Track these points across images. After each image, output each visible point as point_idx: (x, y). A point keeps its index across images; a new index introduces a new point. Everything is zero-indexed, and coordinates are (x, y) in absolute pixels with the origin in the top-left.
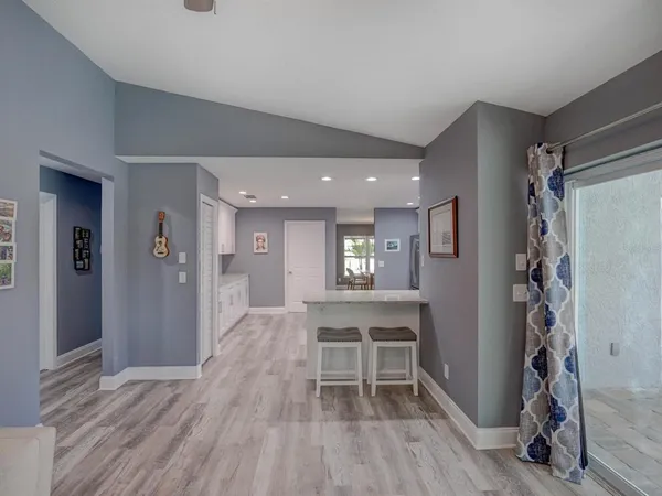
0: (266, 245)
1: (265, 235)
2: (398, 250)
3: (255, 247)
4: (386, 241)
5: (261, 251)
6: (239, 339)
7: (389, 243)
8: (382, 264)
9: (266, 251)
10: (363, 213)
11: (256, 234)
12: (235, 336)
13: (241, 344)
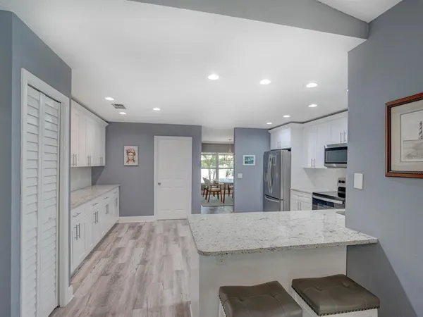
0: (136, 158)
1: (136, 148)
2: (254, 164)
3: (126, 159)
4: (244, 156)
5: (131, 163)
6: (104, 262)
7: (246, 159)
8: (240, 176)
9: (136, 163)
10: (223, 132)
11: (126, 148)
12: (99, 259)
13: (105, 274)
